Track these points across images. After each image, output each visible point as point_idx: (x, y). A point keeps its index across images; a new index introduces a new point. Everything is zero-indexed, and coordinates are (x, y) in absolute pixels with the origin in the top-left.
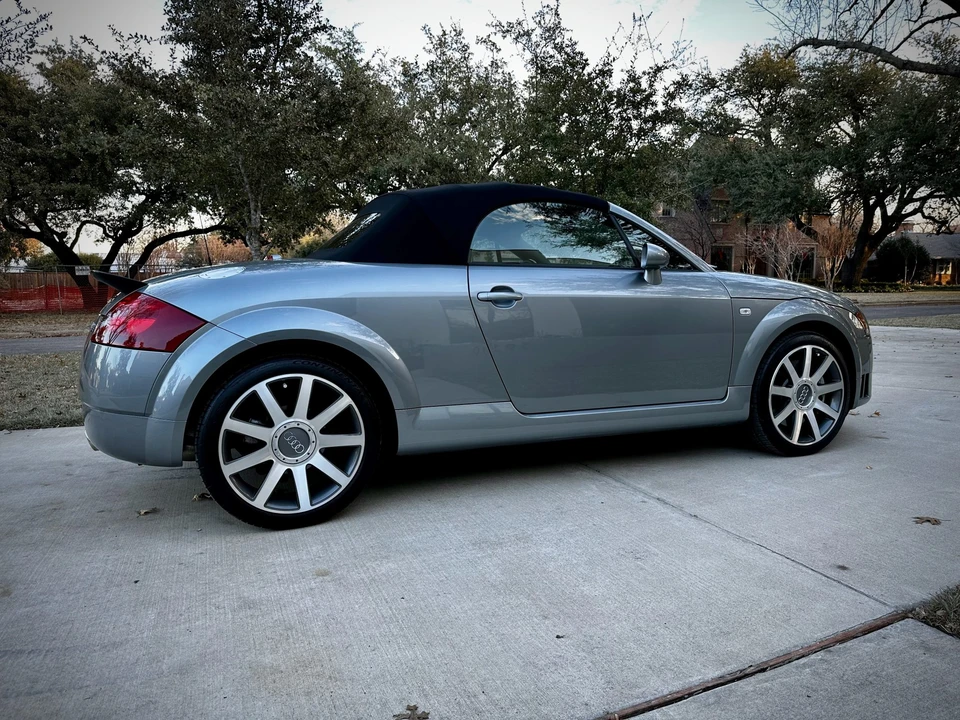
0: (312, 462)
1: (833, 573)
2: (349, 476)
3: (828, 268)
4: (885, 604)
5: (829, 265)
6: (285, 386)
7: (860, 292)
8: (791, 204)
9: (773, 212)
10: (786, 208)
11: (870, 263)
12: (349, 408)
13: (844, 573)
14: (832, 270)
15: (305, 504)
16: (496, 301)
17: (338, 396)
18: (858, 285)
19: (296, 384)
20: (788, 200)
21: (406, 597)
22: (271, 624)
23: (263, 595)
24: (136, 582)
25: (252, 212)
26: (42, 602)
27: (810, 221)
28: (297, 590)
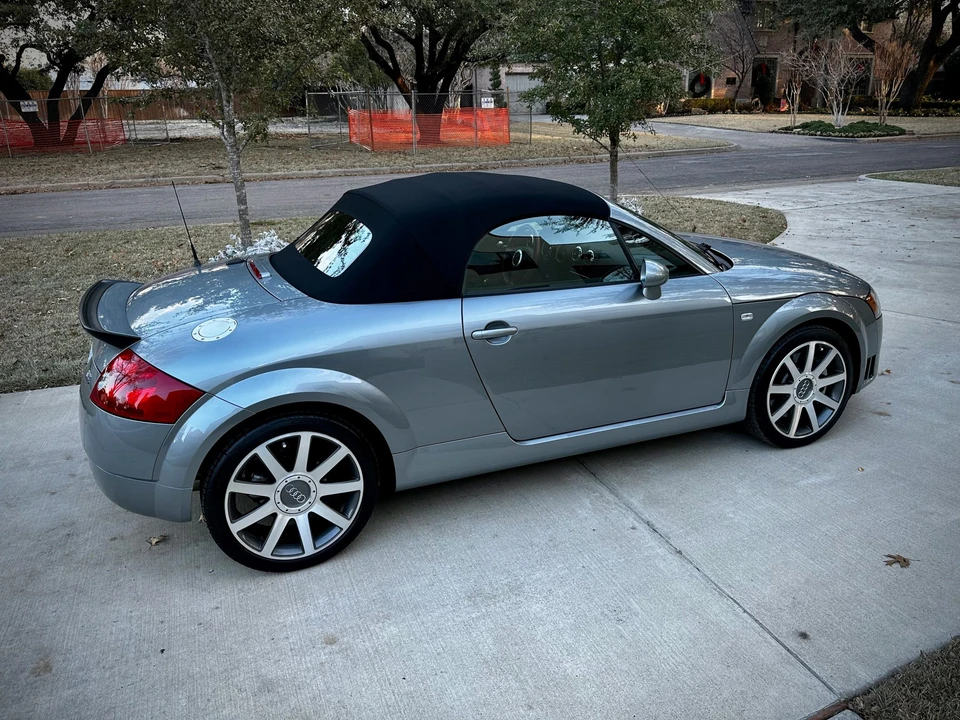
0: (314, 510)
1: (792, 644)
2: (349, 519)
3: (884, 93)
4: (831, 689)
5: (885, 90)
6: (284, 446)
7: (919, 116)
8: (847, 13)
9: (826, 23)
10: (841, 19)
11: (937, 74)
12: (348, 458)
13: (804, 643)
14: (888, 95)
15: (309, 548)
16: (490, 339)
17: (335, 447)
18: (917, 107)
19: (294, 443)
20: (845, 9)
21: (407, 677)
22: (289, 714)
23: (280, 673)
24: (162, 651)
25: (225, 102)
26: (83, 681)
27: (869, 28)
28: (309, 665)
